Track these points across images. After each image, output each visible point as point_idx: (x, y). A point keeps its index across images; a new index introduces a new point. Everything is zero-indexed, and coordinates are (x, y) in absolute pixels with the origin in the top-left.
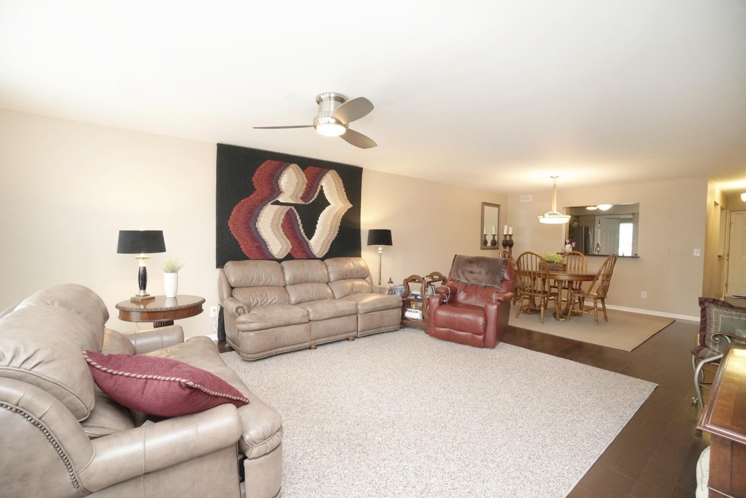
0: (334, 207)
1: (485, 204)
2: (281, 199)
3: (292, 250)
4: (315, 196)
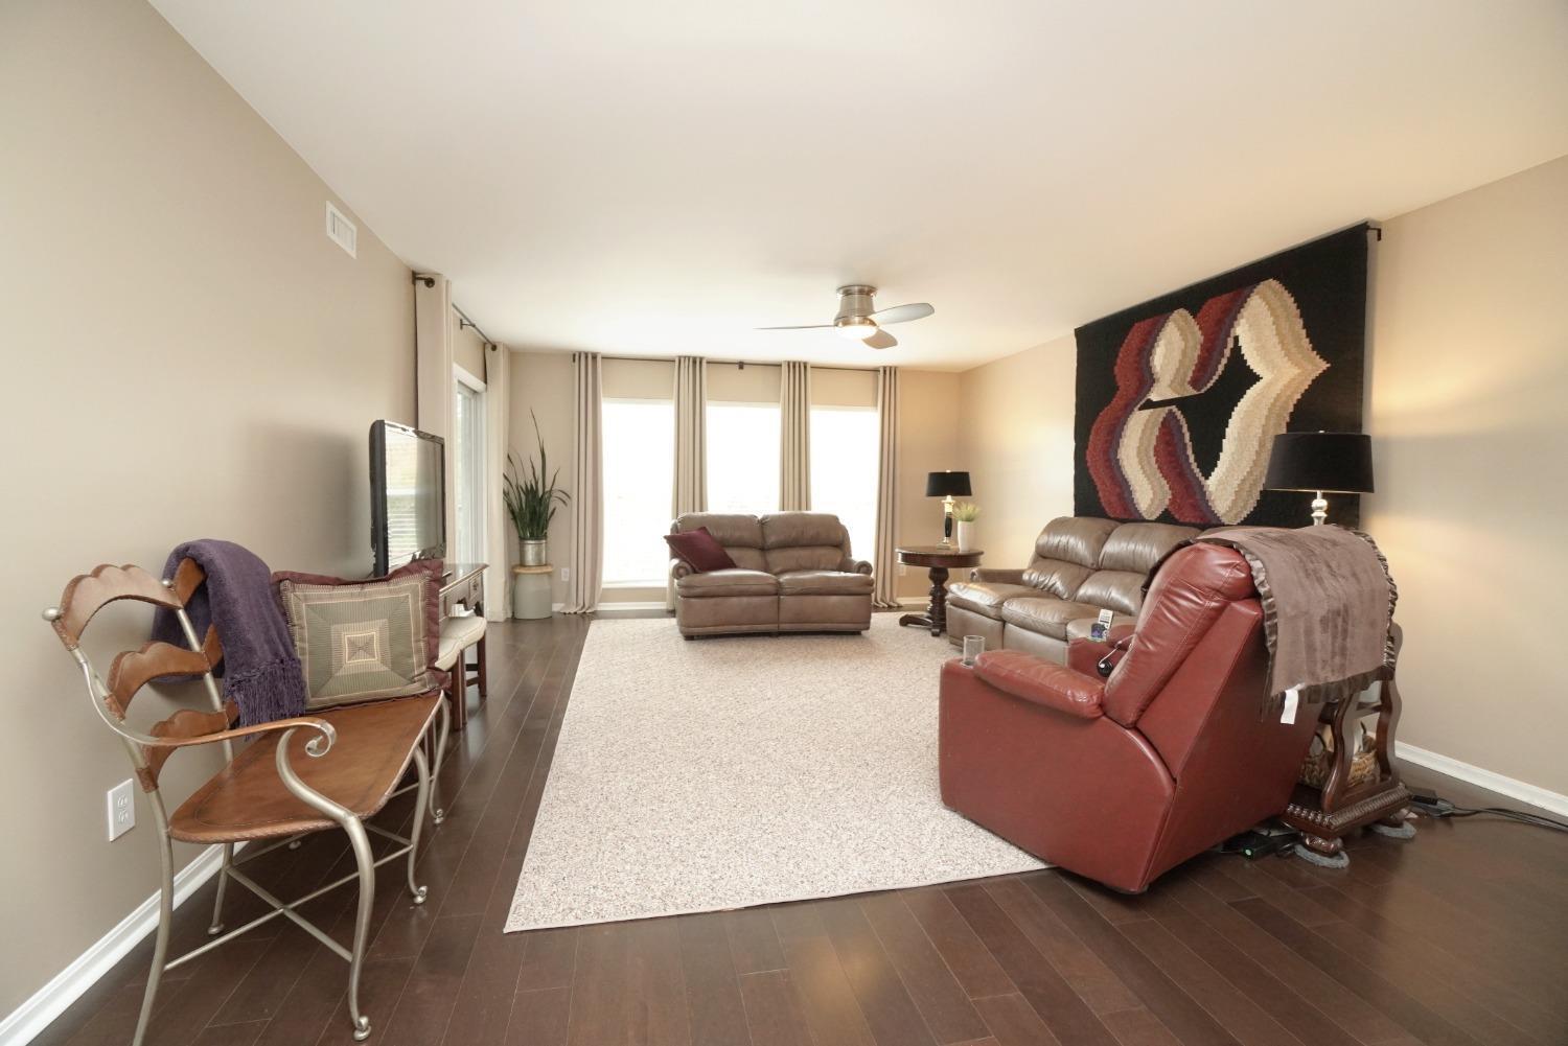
0: (1269, 385)
2: (1154, 397)
3: (1173, 501)
4: (1221, 368)
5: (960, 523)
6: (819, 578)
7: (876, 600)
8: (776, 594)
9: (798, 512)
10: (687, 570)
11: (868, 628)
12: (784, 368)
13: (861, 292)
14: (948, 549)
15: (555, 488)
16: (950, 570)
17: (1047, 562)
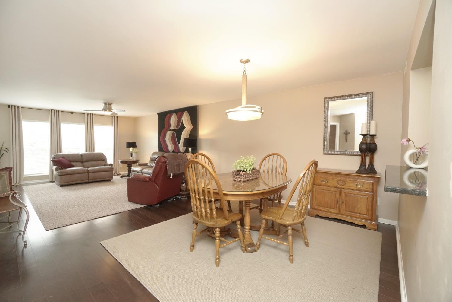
0: (187, 129)
1: (326, 98)
2: (171, 129)
3: (174, 148)
4: (180, 125)
5: (134, 154)
6: (99, 168)
7: (114, 173)
8: (87, 173)
9: (91, 152)
10: (59, 168)
11: (112, 179)
12: (86, 114)
13: (109, 104)
14: (132, 159)
15: (3, 147)
16: (132, 164)
17: (152, 161)
